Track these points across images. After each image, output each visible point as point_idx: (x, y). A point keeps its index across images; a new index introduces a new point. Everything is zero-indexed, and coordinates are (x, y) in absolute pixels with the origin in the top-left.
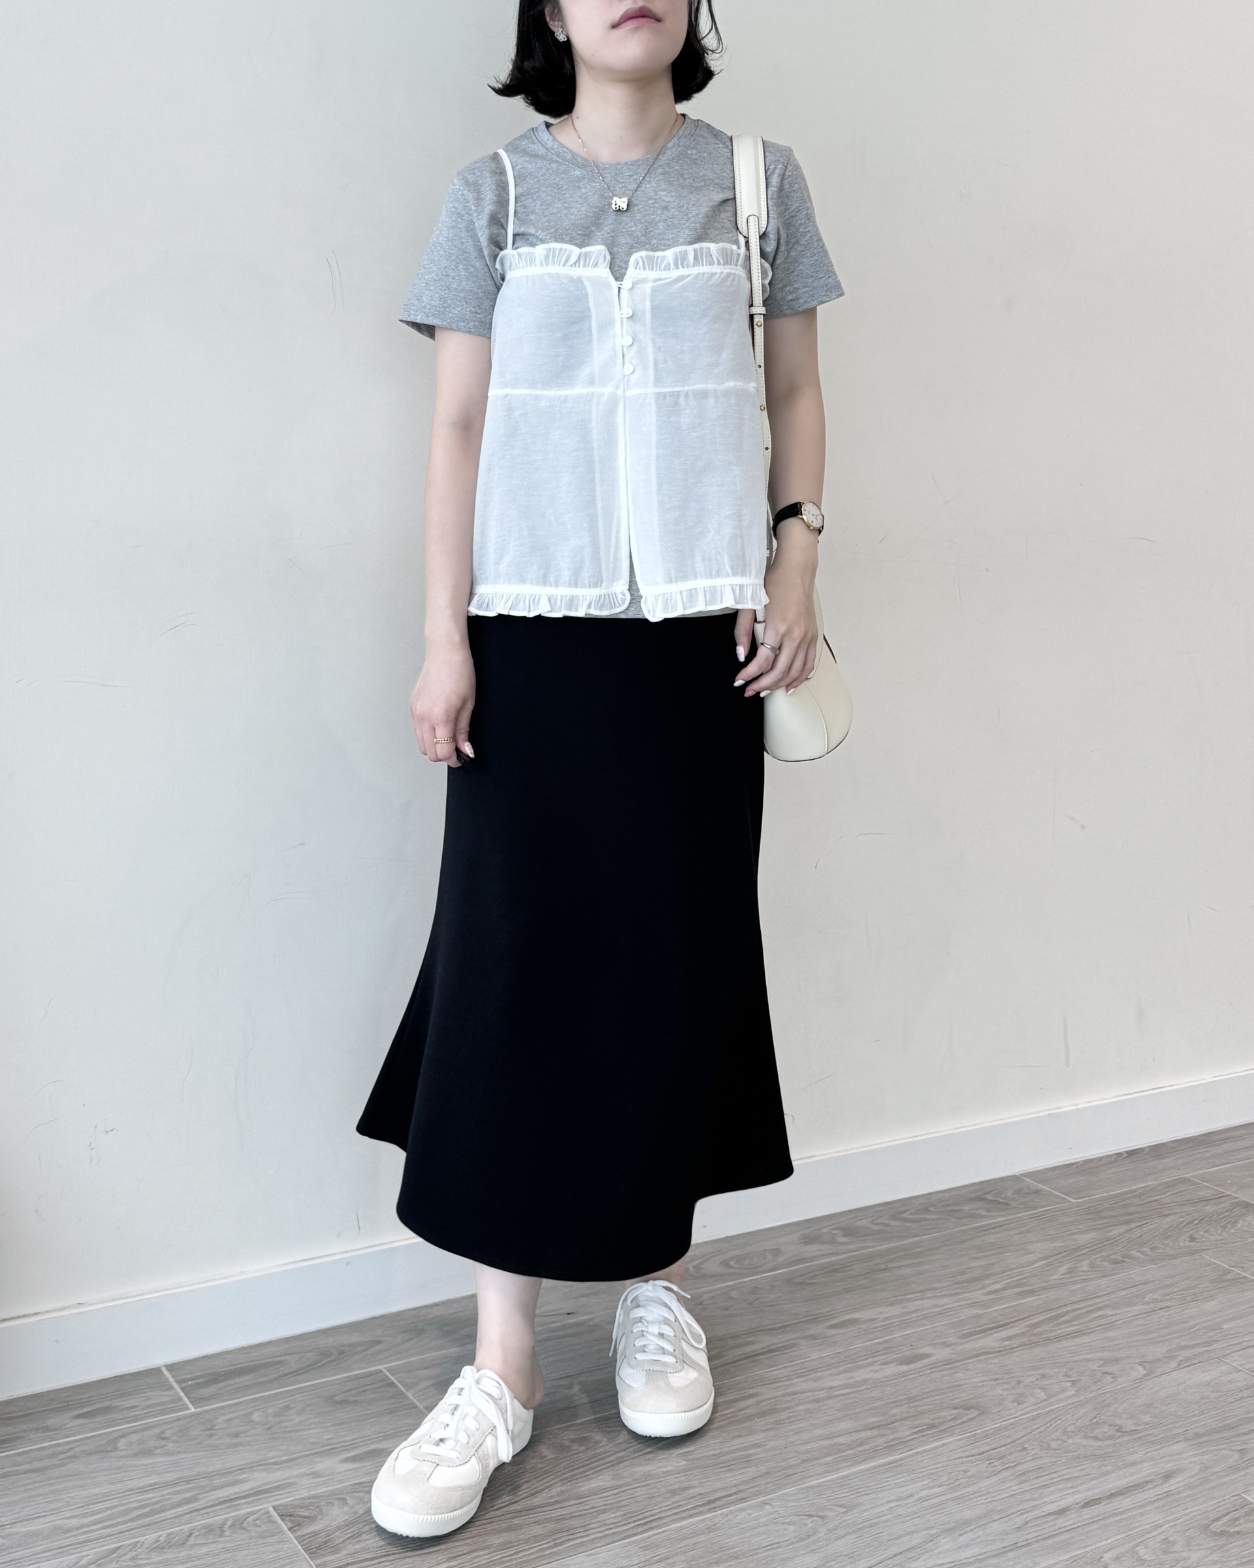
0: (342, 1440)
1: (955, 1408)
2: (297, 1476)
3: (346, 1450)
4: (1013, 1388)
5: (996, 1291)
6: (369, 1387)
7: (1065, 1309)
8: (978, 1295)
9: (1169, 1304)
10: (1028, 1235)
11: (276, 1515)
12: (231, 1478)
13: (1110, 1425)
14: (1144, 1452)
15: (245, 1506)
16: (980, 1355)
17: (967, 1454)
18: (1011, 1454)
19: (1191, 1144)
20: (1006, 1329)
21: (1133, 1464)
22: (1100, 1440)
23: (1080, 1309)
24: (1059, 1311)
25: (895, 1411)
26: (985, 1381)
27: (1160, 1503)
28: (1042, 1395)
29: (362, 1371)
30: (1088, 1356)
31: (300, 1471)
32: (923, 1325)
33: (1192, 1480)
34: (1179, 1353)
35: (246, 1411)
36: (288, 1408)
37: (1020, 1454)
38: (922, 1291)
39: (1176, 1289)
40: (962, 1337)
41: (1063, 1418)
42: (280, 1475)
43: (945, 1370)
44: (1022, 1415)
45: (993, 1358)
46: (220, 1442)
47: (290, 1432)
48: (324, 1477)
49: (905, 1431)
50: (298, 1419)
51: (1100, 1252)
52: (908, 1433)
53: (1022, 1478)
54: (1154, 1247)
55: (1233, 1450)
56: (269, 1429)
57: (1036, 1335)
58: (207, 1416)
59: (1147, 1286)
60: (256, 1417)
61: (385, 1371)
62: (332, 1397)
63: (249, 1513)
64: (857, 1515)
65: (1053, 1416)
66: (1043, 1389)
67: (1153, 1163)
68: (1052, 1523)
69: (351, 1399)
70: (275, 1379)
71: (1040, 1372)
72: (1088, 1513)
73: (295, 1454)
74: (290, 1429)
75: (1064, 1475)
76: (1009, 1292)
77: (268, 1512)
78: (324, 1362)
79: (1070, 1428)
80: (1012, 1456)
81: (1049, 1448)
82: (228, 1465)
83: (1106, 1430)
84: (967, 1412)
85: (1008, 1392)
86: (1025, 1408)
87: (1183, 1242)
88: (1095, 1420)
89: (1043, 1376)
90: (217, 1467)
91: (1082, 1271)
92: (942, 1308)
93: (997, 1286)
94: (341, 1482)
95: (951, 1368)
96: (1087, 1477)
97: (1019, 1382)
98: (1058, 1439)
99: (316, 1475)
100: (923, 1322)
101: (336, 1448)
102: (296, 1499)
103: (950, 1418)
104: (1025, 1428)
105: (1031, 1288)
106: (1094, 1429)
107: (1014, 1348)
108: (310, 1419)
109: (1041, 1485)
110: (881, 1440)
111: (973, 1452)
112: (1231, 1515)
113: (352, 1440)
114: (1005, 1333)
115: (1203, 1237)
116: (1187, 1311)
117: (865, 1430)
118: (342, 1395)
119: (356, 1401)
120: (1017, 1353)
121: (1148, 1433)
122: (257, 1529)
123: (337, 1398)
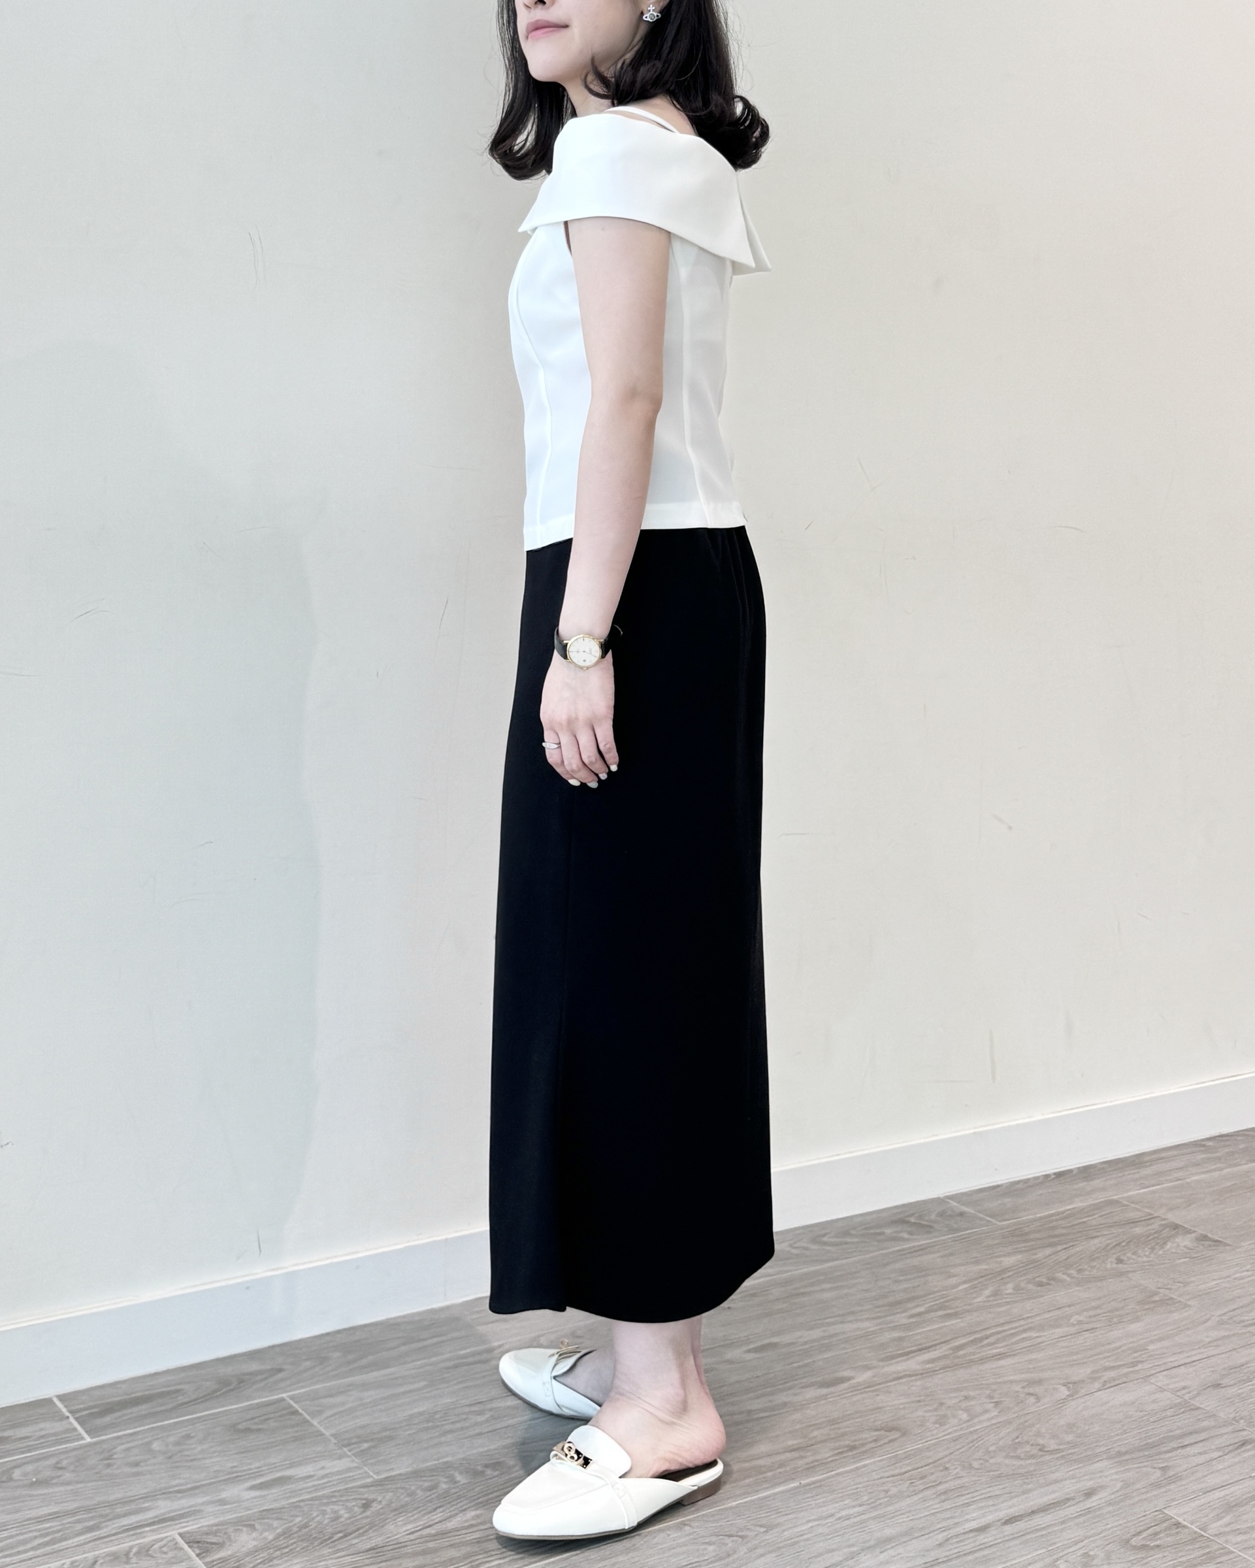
0: (245, 1468)
1: (877, 1430)
2: (203, 1504)
3: (252, 1477)
4: (936, 1410)
5: (919, 1314)
6: (272, 1416)
7: (988, 1332)
8: (902, 1319)
9: (1095, 1325)
10: (951, 1258)
11: (183, 1542)
12: (133, 1506)
13: (1032, 1445)
14: (1067, 1470)
15: (149, 1534)
16: (901, 1378)
17: (887, 1474)
18: (932, 1474)
19: (1120, 1165)
20: (929, 1352)
21: (1056, 1481)
22: (1022, 1459)
23: (1003, 1331)
24: (983, 1334)
25: (816, 1433)
26: (906, 1403)
27: (1081, 1519)
28: (965, 1416)
29: (264, 1400)
30: (1012, 1378)
31: (204, 1499)
32: (845, 1348)
33: (1113, 1496)
34: (1104, 1374)
35: (146, 1440)
36: (188, 1437)
37: (943, 1473)
38: (843, 1315)
39: (1102, 1311)
40: (882, 1360)
41: (986, 1439)
42: (184, 1503)
43: (865, 1392)
44: (945, 1435)
45: (916, 1380)
46: (119, 1471)
47: (192, 1460)
48: (230, 1504)
49: (825, 1453)
50: (199, 1448)
51: (1025, 1274)
52: (827, 1455)
53: (943, 1497)
54: (1080, 1269)
55: (1154, 1468)
56: (170, 1457)
57: (959, 1357)
58: (104, 1446)
59: (1073, 1308)
60: (156, 1446)
61: (288, 1399)
62: (234, 1425)
63: (153, 1541)
64: (776, 1534)
65: (975, 1437)
66: (966, 1410)
67: (1081, 1185)
68: (972, 1540)
69: (254, 1427)
70: (174, 1408)
71: (965, 1393)
72: (1008, 1529)
73: (199, 1482)
74: (192, 1458)
75: (985, 1493)
76: (933, 1315)
77: (174, 1539)
78: (224, 1390)
79: (992, 1448)
80: (934, 1476)
81: (971, 1467)
82: (130, 1494)
83: (1028, 1450)
84: (888, 1434)
85: (927, 1414)
86: (947, 1429)
87: (1110, 1264)
88: (1017, 1441)
89: (966, 1398)
90: (119, 1496)
91: (1007, 1294)
92: (864, 1332)
93: (921, 1309)
94: (248, 1509)
95: (872, 1391)
96: (1008, 1495)
97: (941, 1404)
98: (980, 1459)
99: (223, 1502)
100: (843, 1346)
101: (241, 1476)
102: (202, 1527)
103: (870, 1440)
104: (948, 1448)
105: (953, 1311)
106: (1016, 1448)
107: (937, 1371)
108: (212, 1447)
109: (961, 1503)
110: (801, 1463)
111: (896, 1472)
112: (1151, 1530)
113: (258, 1468)
114: (927, 1356)
115: (1129, 1259)
116: (1111, 1333)
117: (785, 1452)
118: (244, 1423)
119: (259, 1430)
120: (940, 1376)
121: (1071, 1451)
122: (164, 1556)
123: (240, 1427)
